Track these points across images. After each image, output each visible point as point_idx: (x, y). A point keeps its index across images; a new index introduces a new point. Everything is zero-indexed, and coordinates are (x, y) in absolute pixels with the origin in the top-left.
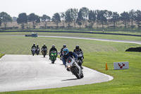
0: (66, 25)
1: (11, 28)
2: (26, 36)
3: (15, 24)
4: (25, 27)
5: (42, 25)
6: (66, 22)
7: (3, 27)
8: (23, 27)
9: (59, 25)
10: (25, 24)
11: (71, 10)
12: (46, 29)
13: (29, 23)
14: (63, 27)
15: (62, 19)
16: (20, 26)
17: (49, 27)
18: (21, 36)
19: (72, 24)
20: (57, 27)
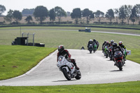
0: (119, 21)
1: (65, 23)
2: (80, 31)
3: (69, 19)
4: (79, 22)
5: (96, 20)
6: (120, 18)
7: (58, 21)
8: (77, 22)
9: (113, 21)
10: (79, 19)
11: (126, 6)
12: (99, 25)
13: (82, 18)
14: (116, 23)
15: (115, 15)
16: (74, 21)
17: (102, 23)
18: (75, 31)
19: (126, 21)
20: (111, 23)
